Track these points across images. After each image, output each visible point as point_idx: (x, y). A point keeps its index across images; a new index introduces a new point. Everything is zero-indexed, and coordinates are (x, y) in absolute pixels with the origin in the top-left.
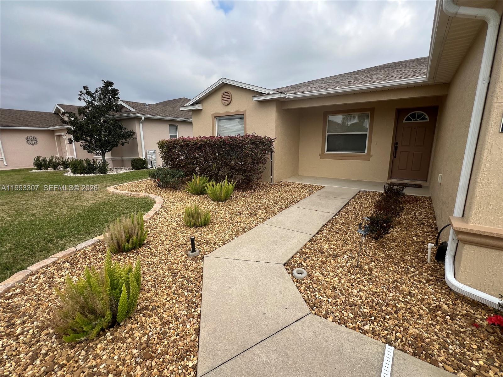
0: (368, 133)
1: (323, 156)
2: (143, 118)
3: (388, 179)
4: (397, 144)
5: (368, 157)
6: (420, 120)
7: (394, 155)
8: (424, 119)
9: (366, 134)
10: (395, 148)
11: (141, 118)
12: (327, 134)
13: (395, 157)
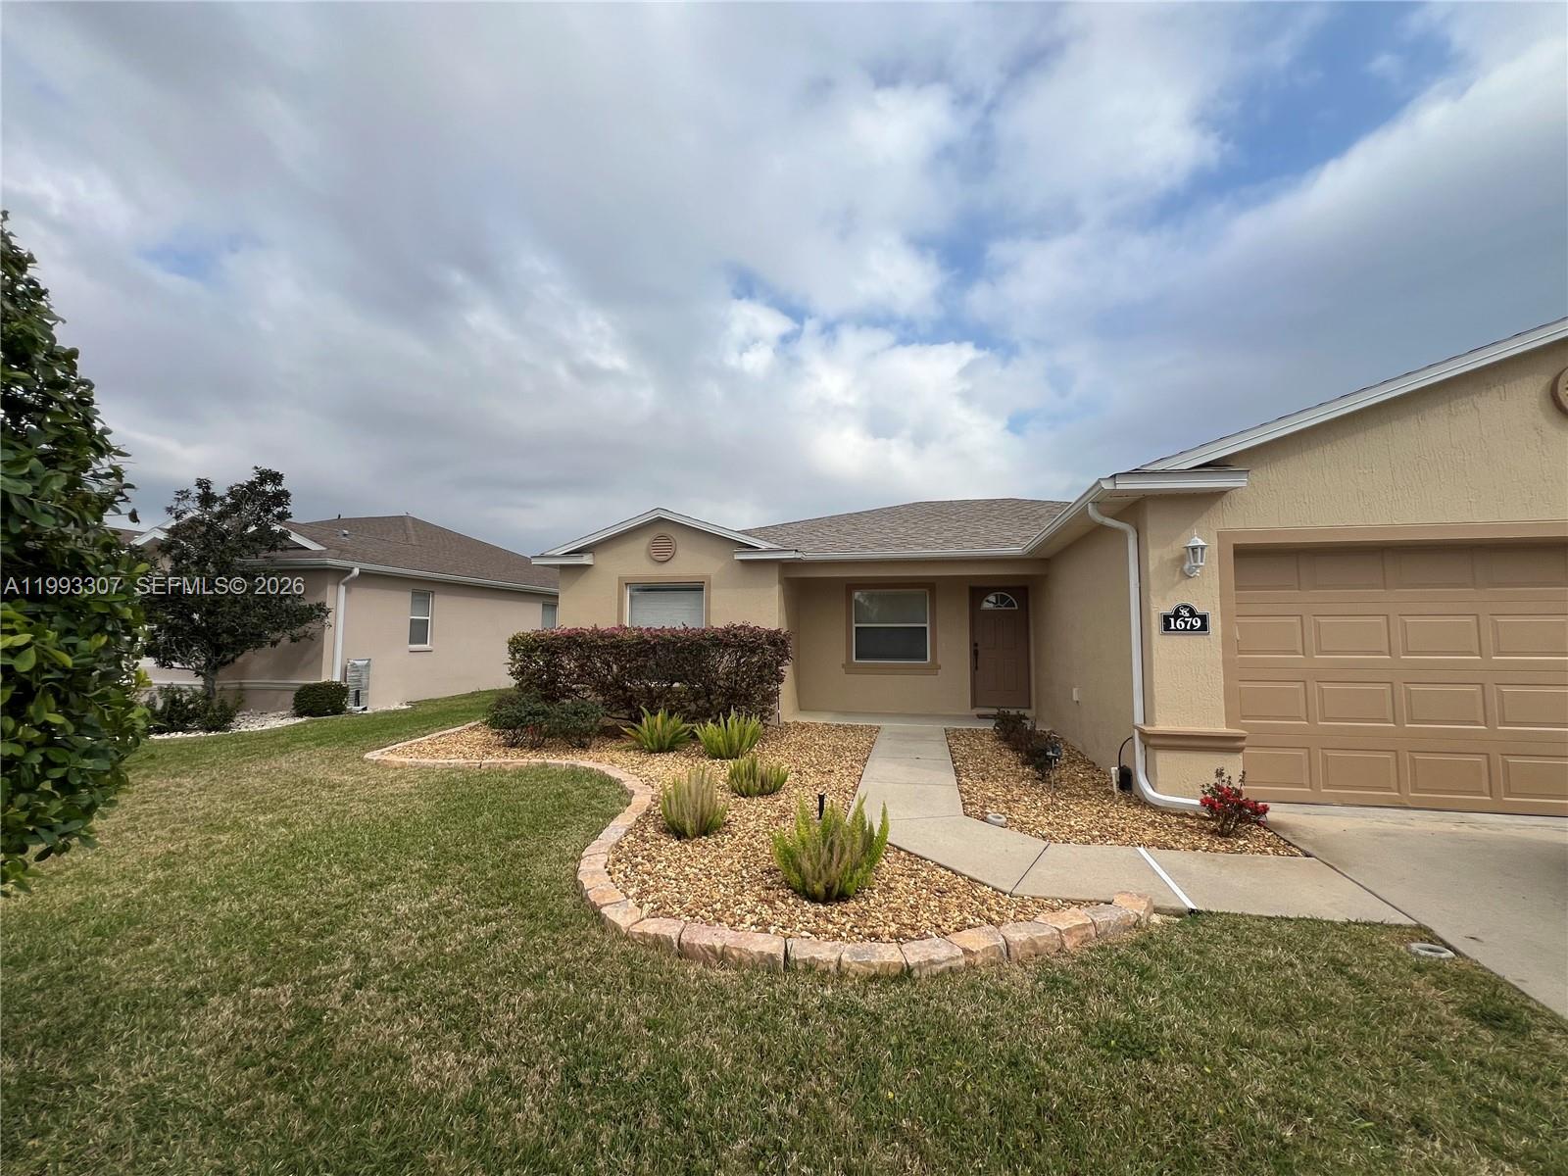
0: (927, 625)
1: (849, 668)
2: (356, 571)
3: (972, 708)
4: (976, 645)
5: (935, 668)
6: (1006, 606)
7: (975, 667)
8: (1011, 604)
9: (925, 628)
10: (975, 654)
11: (349, 571)
12: (855, 625)
13: (977, 668)
